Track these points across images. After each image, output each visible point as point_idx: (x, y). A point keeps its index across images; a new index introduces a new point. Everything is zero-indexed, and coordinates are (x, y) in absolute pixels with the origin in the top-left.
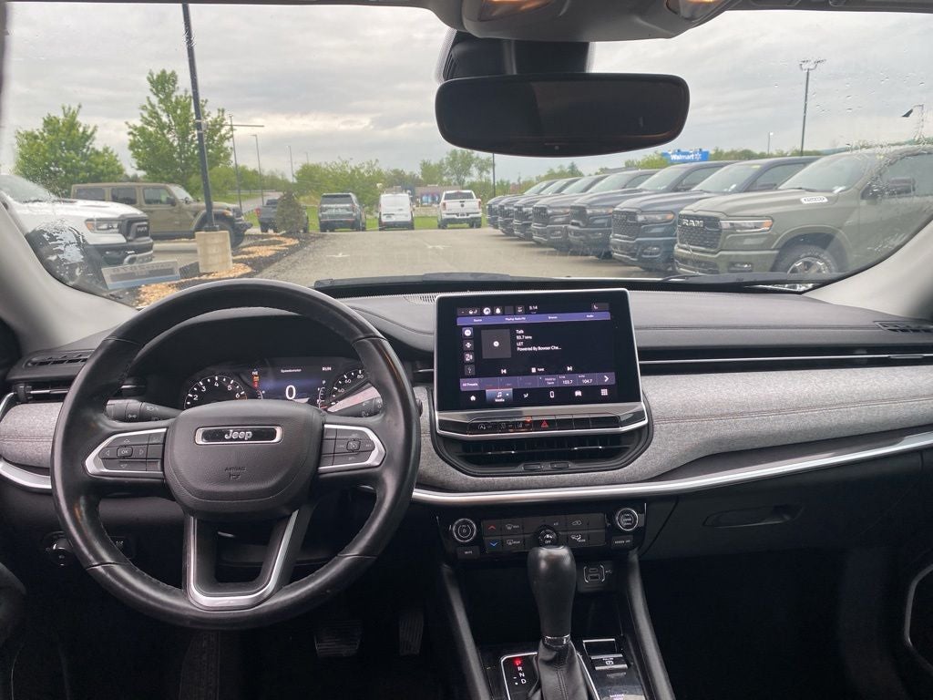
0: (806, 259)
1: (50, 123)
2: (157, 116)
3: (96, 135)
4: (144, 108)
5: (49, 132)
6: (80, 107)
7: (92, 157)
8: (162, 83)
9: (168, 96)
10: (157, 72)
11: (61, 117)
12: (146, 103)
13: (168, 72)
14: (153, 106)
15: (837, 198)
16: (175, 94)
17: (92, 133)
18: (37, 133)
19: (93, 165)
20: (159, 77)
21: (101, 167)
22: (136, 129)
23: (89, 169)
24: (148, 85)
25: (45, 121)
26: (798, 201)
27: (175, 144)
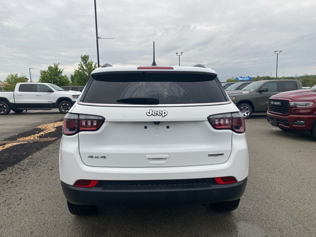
0: (244, 106)
1: (50, 68)
2: (83, 68)
3: (63, 72)
4: (79, 65)
5: (50, 71)
6: (59, 64)
7: (62, 78)
8: (85, 58)
9: (86, 62)
10: (83, 55)
11: (53, 66)
12: (80, 64)
13: (87, 55)
14: (82, 64)
15: (251, 92)
16: (88, 61)
17: (62, 71)
18: (46, 71)
19: (62, 81)
20: (84, 56)
21: (64, 81)
22: (76, 70)
23: (60, 82)
24: (81, 59)
25: (49, 68)
26: (242, 93)
27: (87, 75)
